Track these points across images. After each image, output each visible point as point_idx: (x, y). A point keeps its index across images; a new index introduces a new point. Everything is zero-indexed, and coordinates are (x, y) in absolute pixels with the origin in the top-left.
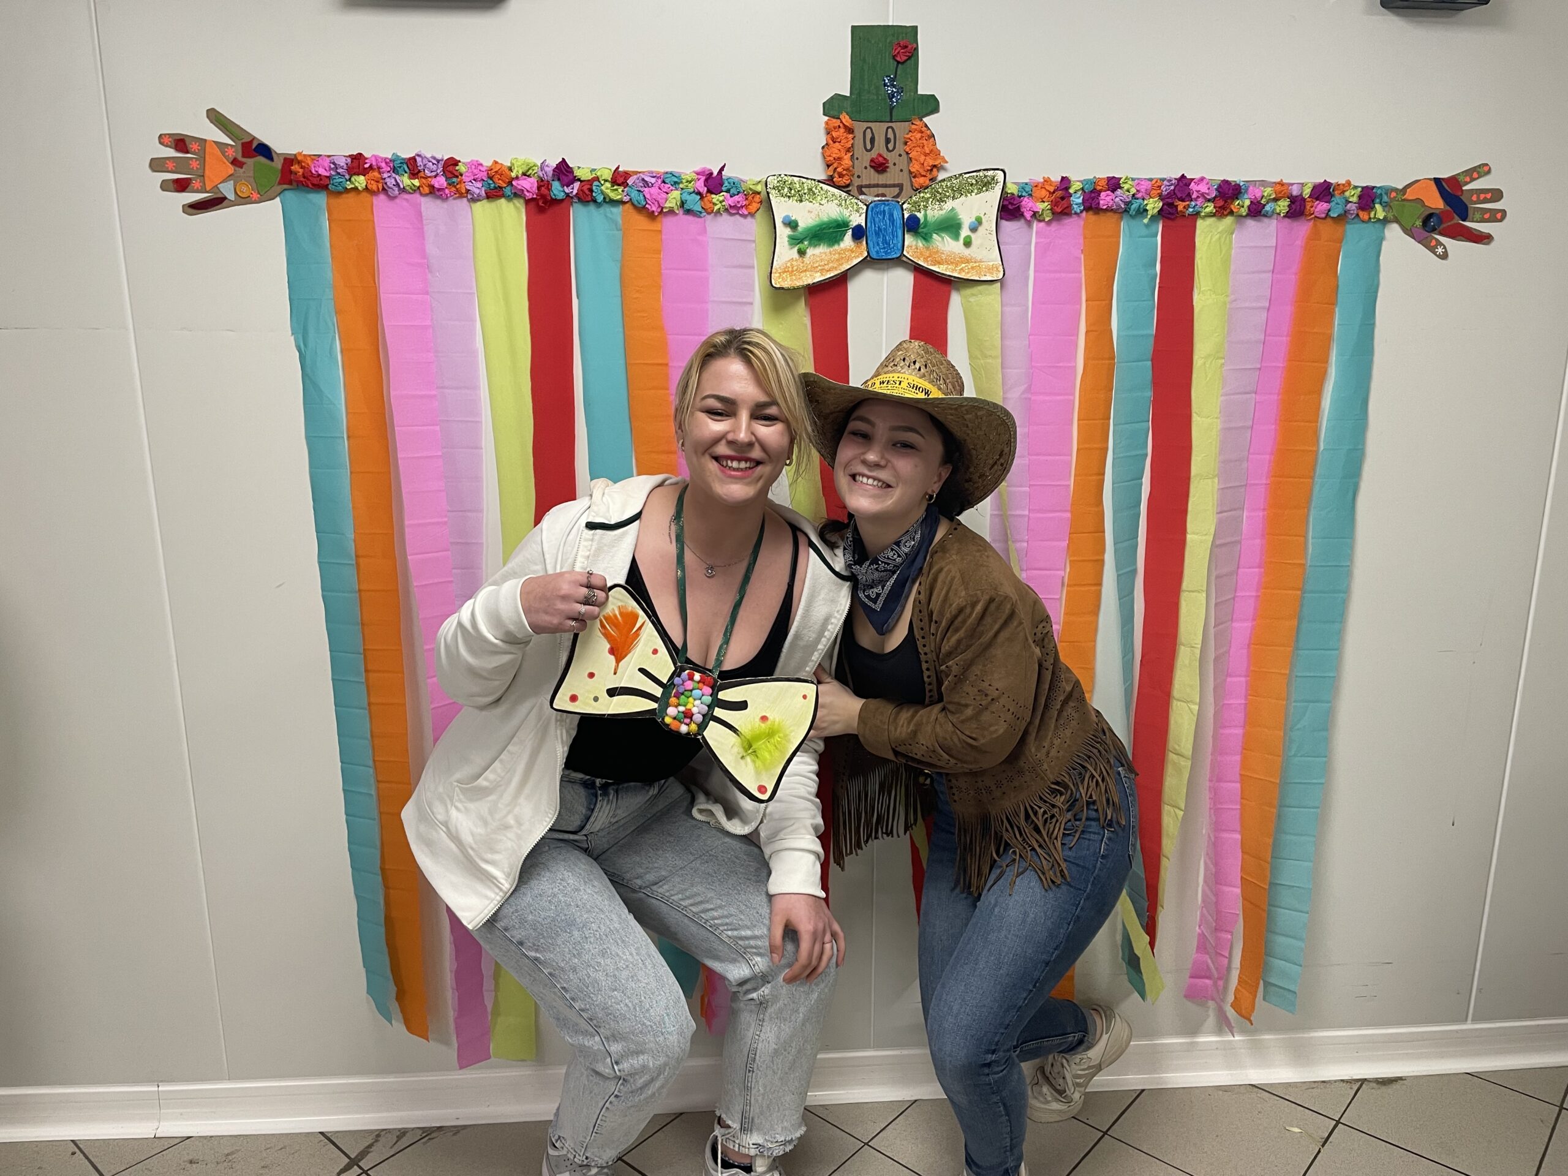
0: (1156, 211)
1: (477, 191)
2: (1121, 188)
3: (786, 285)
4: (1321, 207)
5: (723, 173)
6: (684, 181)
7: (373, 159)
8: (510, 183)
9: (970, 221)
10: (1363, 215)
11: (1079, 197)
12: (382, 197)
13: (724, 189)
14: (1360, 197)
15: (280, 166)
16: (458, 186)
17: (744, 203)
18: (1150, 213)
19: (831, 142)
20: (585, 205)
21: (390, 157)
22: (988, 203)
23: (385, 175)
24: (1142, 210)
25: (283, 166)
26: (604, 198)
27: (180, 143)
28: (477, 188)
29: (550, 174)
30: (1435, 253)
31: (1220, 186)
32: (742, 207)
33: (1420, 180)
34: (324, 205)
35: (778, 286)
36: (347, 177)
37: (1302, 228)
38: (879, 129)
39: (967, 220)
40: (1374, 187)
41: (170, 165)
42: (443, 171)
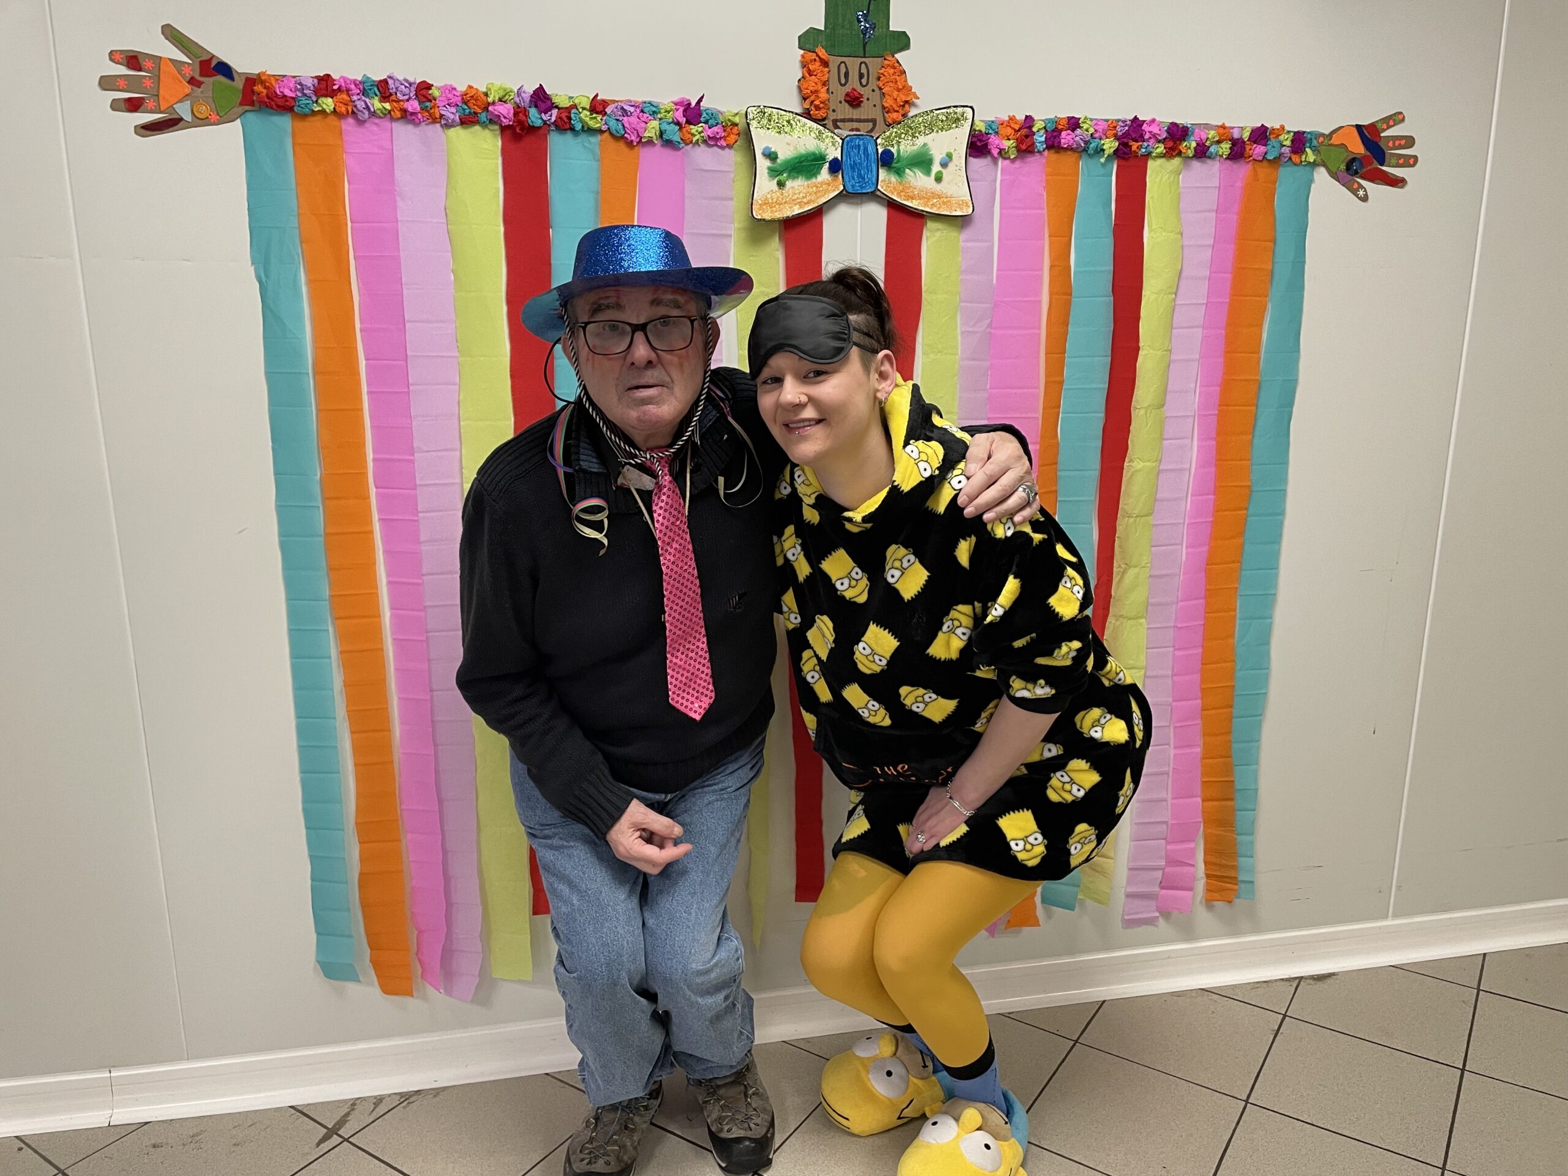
0: (1112, 150)
1: (452, 116)
2: (1080, 127)
3: (767, 216)
4: (1259, 149)
5: (702, 104)
6: (662, 111)
7: (342, 80)
8: (486, 109)
9: (941, 156)
10: (1295, 158)
11: (1042, 136)
12: (351, 120)
13: (702, 119)
14: (1293, 141)
15: (241, 87)
16: (432, 111)
17: (723, 134)
18: (1107, 153)
19: (808, 75)
20: (561, 133)
21: (360, 79)
22: (957, 140)
23: (355, 98)
24: (1099, 150)
25: (245, 86)
26: (583, 127)
27: (133, 60)
28: (451, 113)
29: (528, 100)
30: (1357, 196)
31: (1169, 128)
32: (721, 138)
33: (1343, 127)
34: (290, 129)
35: (759, 217)
36: (314, 99)
37: (1243, 170)
38: (853, 63)
39: (938, 156)
40: (1304, 132)
41: (122, 83)
42: (416, 95)
